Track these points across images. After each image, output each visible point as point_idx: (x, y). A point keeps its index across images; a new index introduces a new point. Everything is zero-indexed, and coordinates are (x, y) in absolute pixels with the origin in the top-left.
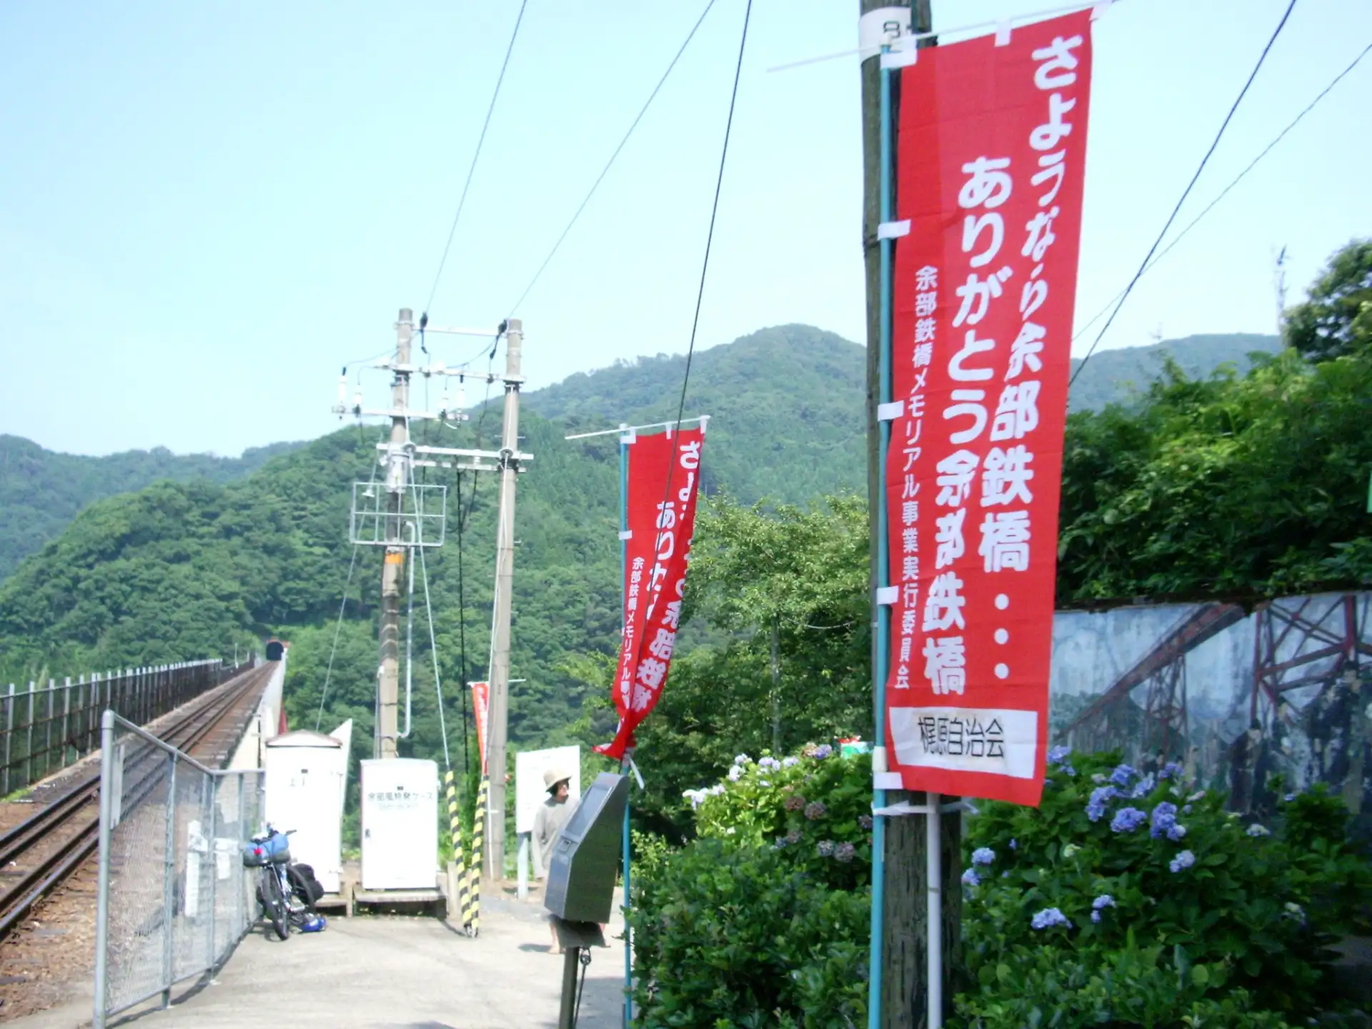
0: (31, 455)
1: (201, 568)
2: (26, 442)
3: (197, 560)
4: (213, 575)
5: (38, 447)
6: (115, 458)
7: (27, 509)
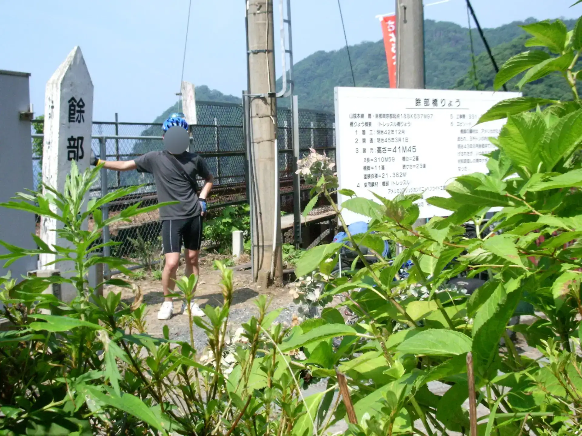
0: (455, 31)
1: (551, 86)
2: (452, 24)
3: (547, 81)
4: (558, 90)
5: (459, 26)
6: (504, 28)
7: (455, 63)
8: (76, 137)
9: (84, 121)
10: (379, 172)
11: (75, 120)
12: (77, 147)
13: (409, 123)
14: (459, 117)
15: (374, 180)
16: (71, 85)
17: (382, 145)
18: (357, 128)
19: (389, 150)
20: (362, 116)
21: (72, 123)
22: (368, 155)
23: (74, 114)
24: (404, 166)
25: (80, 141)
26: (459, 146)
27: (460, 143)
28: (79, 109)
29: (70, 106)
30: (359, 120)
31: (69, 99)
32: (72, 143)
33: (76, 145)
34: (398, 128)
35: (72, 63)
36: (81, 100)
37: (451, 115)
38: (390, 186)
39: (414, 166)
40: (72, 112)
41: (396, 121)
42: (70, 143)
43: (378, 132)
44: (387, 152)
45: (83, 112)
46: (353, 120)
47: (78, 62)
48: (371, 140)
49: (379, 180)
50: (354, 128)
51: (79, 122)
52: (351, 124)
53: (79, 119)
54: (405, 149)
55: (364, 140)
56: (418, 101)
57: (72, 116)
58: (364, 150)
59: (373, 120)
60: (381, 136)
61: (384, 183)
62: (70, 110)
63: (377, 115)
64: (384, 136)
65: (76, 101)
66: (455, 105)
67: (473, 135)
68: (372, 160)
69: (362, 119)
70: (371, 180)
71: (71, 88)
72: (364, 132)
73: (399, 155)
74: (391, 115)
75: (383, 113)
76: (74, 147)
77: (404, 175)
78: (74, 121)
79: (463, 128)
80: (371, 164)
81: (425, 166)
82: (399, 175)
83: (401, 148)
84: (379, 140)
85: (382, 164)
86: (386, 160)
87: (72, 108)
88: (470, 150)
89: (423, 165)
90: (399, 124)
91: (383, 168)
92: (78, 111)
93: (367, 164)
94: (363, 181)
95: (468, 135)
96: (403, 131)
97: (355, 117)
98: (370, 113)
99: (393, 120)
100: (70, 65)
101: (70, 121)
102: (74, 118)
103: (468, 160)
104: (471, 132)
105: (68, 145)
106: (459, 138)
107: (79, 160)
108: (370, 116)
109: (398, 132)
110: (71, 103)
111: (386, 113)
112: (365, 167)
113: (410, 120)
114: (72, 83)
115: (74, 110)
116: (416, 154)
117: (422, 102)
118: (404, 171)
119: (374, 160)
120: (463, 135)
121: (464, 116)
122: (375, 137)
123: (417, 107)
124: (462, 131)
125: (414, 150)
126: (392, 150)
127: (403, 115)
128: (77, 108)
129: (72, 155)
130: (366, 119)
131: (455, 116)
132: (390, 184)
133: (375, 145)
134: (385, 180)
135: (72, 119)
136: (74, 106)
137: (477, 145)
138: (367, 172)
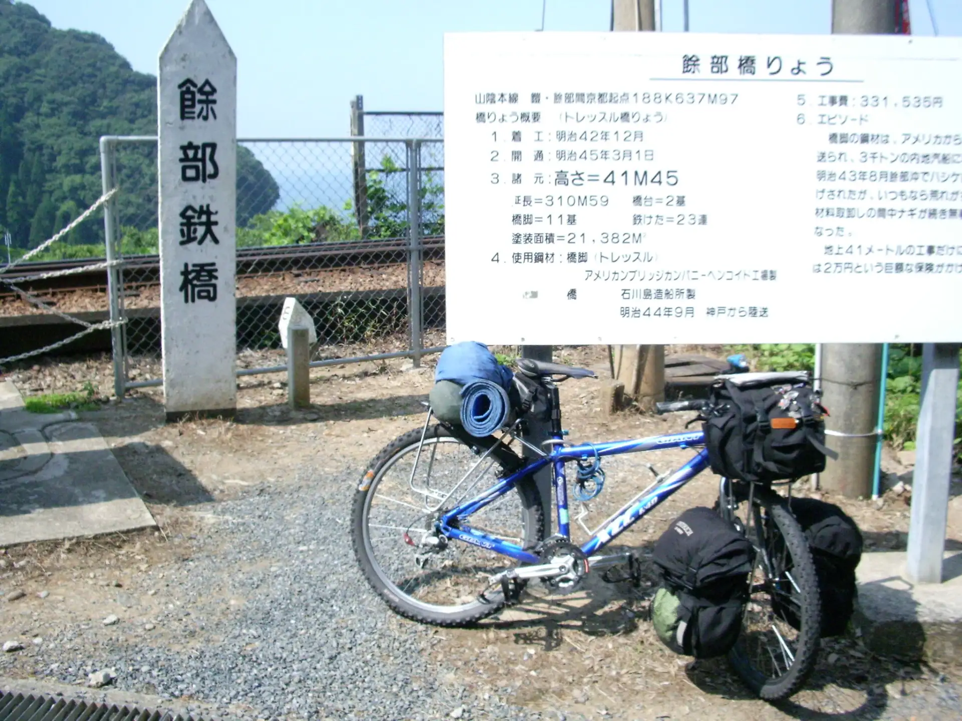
8: (198, 142)
9: (215, 117)
10: (560, 229)
11: (196, 115)
12: (203, 160)
13: (659, 114)
14: (827, 100)
15: (544, 248)
16: (183, 59)
17: (570, 167)
18: (497, 126)
19: (594, 178)
20: (514, 98)
21: (188, 122)
22: (526, 188)
23: (193, 106)
24: (637, 219)
25: (208, 150)
26: (821, 175)
27: (827, 166)
28: (204, 97)
29: (183, 94)
30: (500, 108)
31: (181, 81)
32: (191, 153)
33: (200, 155)
34: (621, 126)
35: (184, 24)
36: (207, 82)
37: (800, 97)
38: (592, 263)
39: (670, 219)
40: (188, 103)
41: (619, 109)
42: (186, 154)
43: (561, 136)
44: (585, 182)
45: (214, 102)
46: (486, 108)
47: (197, 20)
48: (539, 155)
49: (560, 249)
50: (488, 127)
51: (206, 118)
52: (480, 117)
53: (204, 113)
54: (641, 178)
55: (517, 155)
56: (690, 63)
57: (187, 110)
58: (517, 178)
59: (545, 107)
60: (567, 146)
61: (571, 256)
62: (183, 100)
63: (557, 97)
64: (578, 146)
65: (195, 85)
66: (812, 70)
67: (869, 147)
68: (539, 201)
69: (513, 105)
70: (534, 248)
71: (183, 64)
72: (516, 136)
73: (622, 193)
74: (601, 96)
75: (576, 90)
76: (195, 158)
77: (638, 238)
78: (193, 118)
79: (839, 130)
80: (533, 210)
81: (704, 220)
82: (622, 238)
83: (631, 176)
84: (561, 155)
85: (567, 211)
86: (582, 201)
87: (188, 96)
88: (858, 185)
89: (698, 218)
90: (625, 116)
91: (572, 220)
92: (200, 102)
93: (522, 210)
94: (509, 249)
95: (854, 149)
96: (639, 135)
97: (493, 101)
98: (536, 91)
99: (608, 108)
100: (179, 27)
101: (183, 117)
102: (194, 113)
103: (849, 210)
104: (865, 139)
105: (182, 156)
106: (823, 155)
107: (208, 180)
108: (536, 98)
109: (622, 136)
110: (184, 89)
111: (586, 91)
112: (516, 218)
113: (664, 107)
114: (185, 55)
115: (193, 99)
116: (676, 192)
117: (705, 64)
118: (637, 229)
119: (545, 201)
120: (838, 148)
121: (844, 99)
122: (550, 147)
123: (689, 75)
124: (833, 137)
125: (672, 180)
126: (602, 178)
127: (640, 97)
128: (198, 97)
129: (191, 173)
130: (525, 105)
131: (813, 99)
132: (590, 257)
133: (550, 167)
134: (577, 248)
135: (187, 115)
136: (193, 94)
137: (884, 175)
138: (523, 229)
